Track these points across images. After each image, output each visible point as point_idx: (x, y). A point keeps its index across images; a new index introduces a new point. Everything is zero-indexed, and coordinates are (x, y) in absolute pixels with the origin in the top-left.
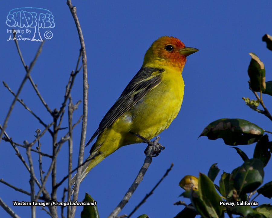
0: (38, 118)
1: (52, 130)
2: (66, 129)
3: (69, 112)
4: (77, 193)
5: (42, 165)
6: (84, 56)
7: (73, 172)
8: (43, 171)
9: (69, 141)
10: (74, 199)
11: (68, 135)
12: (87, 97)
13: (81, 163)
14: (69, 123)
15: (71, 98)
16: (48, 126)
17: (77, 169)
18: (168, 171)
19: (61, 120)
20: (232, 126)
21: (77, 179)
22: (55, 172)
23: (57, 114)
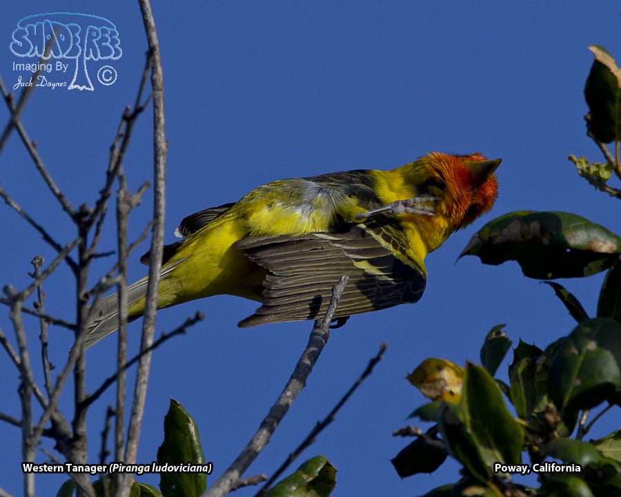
0: (40, 229)
1: (76, 259)
2: (112, 256)
3: (119, 213)
4: (139, 419)
5: (48, 347)
6: (156, 68)
7: (128, 365)
8: (50, 364)
9: (119, 286)
10: (131, 434)
11: (117, 271)
12: (165, 174)
13: (150, 342)
14: (120, 242)
15: (125, 177)
16: (66, 247)
17: (138, 358)
18: (373, 362)
19: (98, 231)
20: (543, 231)
21: (139, 383)
22: (83, 366)
23: (87, 219)
